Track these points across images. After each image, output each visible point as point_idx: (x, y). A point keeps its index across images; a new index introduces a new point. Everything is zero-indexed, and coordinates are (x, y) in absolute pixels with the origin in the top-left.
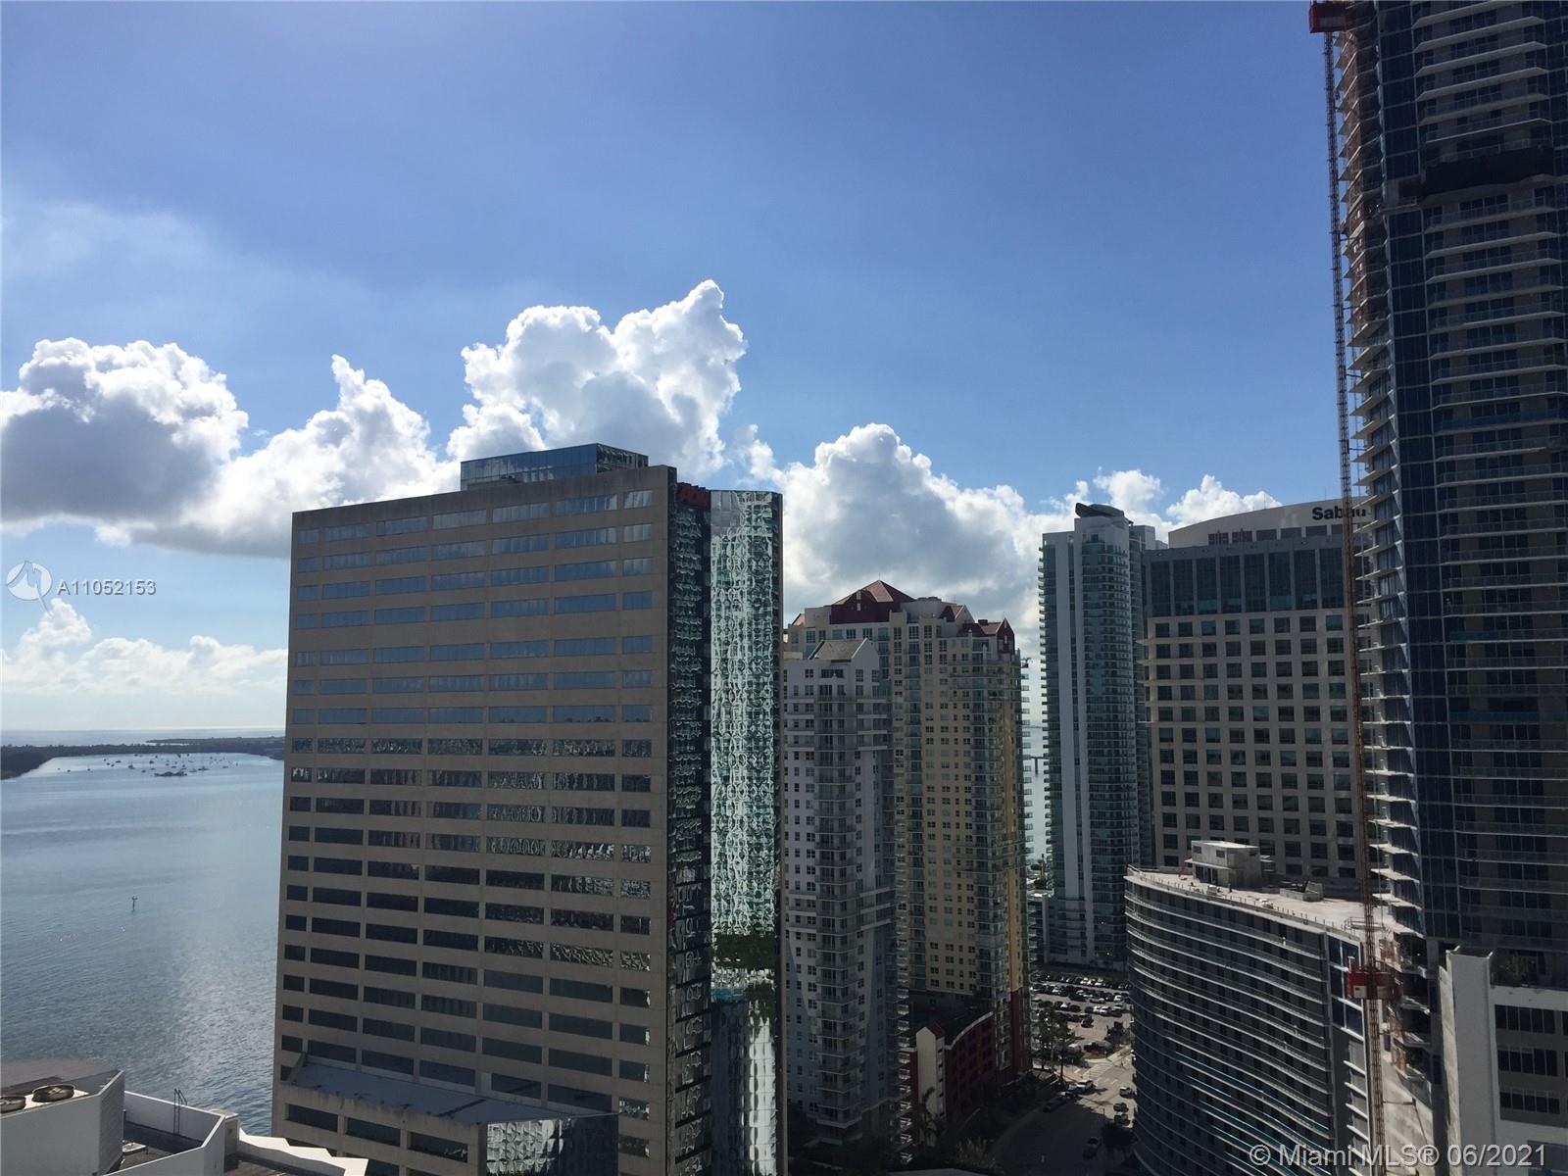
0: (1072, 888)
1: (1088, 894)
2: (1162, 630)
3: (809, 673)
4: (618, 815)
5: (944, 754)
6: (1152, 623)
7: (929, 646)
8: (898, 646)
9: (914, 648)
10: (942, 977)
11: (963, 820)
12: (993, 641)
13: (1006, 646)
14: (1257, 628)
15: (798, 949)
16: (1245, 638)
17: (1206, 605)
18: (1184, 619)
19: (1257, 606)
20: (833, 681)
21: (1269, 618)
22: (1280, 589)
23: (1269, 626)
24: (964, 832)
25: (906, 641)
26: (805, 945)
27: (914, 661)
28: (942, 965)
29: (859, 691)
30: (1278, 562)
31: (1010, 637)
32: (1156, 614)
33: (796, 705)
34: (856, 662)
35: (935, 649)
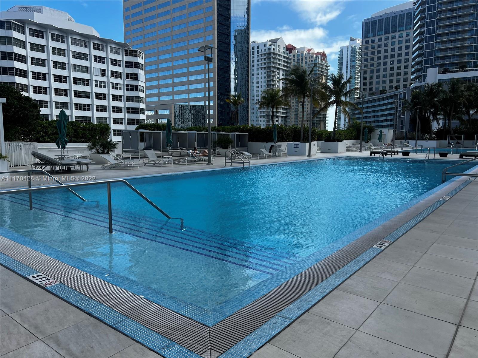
2: (367, 42)
6: (364, 40)
8: (294, 60)
9: (298, 60)
12: (320, 56)
13: (324, 59)
15: (261, 121)
16: (390, 41)
17: (380, 33)
18: (373, 38)
19: (394, 31)
23: (397, 36)
25: (296, 58)
29: (279, 51)
30: (402, 15)
31: (326, 57)
32: (365, 38)
33: (262, 55)
34: (279, 43)
35: (304, 59)
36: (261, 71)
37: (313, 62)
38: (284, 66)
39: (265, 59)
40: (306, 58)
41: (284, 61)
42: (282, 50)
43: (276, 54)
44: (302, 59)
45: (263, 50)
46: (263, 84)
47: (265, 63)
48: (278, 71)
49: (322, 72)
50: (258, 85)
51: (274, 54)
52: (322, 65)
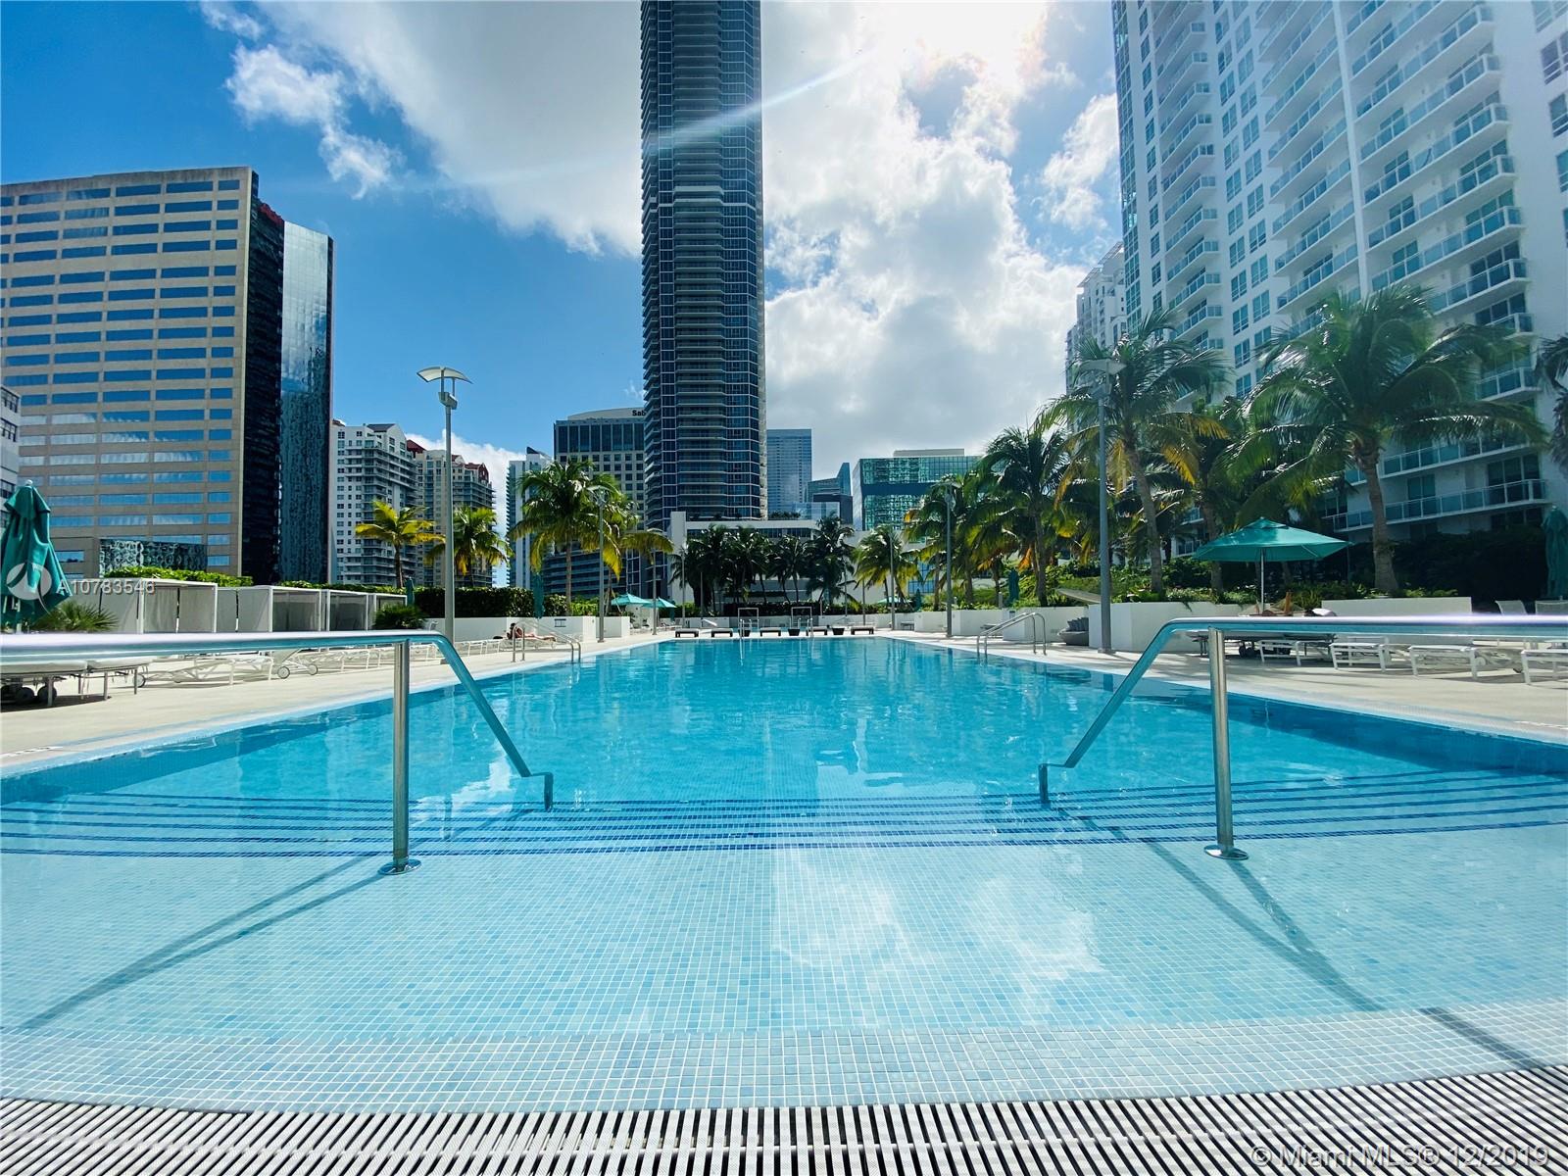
2: (563, 459)
3: (360, 434)
6: (559, 455)
9: (431, 472)
12: (476, 471)
13: (484, 478)
14: (606, 459)
18: (573, 454)
19: (607, 448)
20: (375, 439)
21: (612, 455)
22: (617, 442)
23: (612, 458)
25: (425, 470)
27: (430, 478)
29: (392, 449)
30: (617, 428)
31: (487, 473)
33: (350, 451)
34: (390, 433)
35: (443, 471)
36: (350, 484)
37: (463, 480)
38: (403, 479)
39: (359, 461)
40: (447, 470)
41: (403, 470)
42: (398, 448)
43: (386, 454)
44: (439, 471)
45: (354, 443)
47: (359, 470)
48: (388, 488)
49: (480, 499)
51: (380, 453)
52: (480, 487)
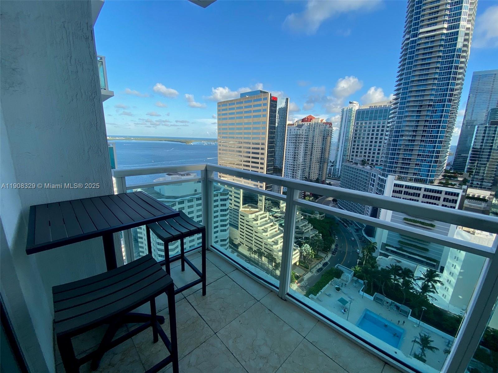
0: (337, 167)
1: (340, 168)
2: (358, 123)
3: (295, 130)
4: (260, 148)
5: (317, 144)
7: (317, 126)
8: (312, 126)
9: (315, 126)
10: (312, 177)
11: (319, 154)
12: (328, 125)
13: (330, 126)
14: (374, 123)
16: (372, 125)
17: (366, 119)
18: (362, 122)
19: (375, 119)
20: (299, 131)
21: (377, 121)
22: (380, 116)
24: (319, 156)
26: (290, 170)
27: (314, 128)
28: (313, 176)
29: (303, 132)
31: (332, 125)
32: (357, 121)
33: (292, 135)
35: (318, 126)
36: (292, 144)
37: (324, 129)
38: (305, 141)
39: (294, 138)
40: (320, 126)
45: (293, 132)
46: (292, 151)
48: (301, 144)
49: (328, 134)
50: (289, 151)
51: (299, 135)
52: (329, 130)
